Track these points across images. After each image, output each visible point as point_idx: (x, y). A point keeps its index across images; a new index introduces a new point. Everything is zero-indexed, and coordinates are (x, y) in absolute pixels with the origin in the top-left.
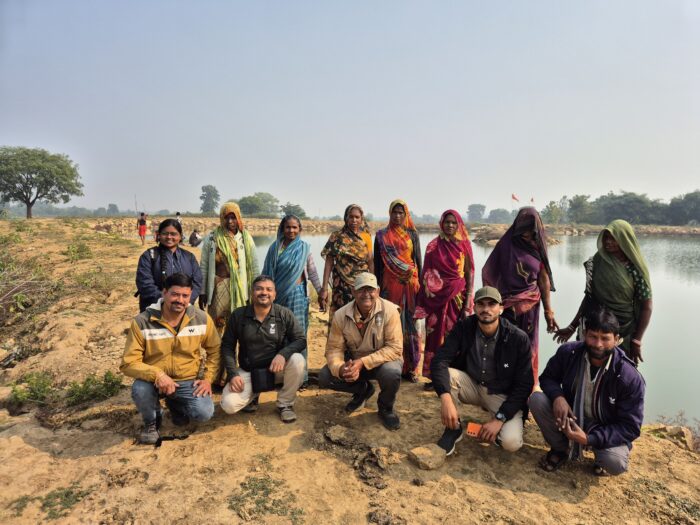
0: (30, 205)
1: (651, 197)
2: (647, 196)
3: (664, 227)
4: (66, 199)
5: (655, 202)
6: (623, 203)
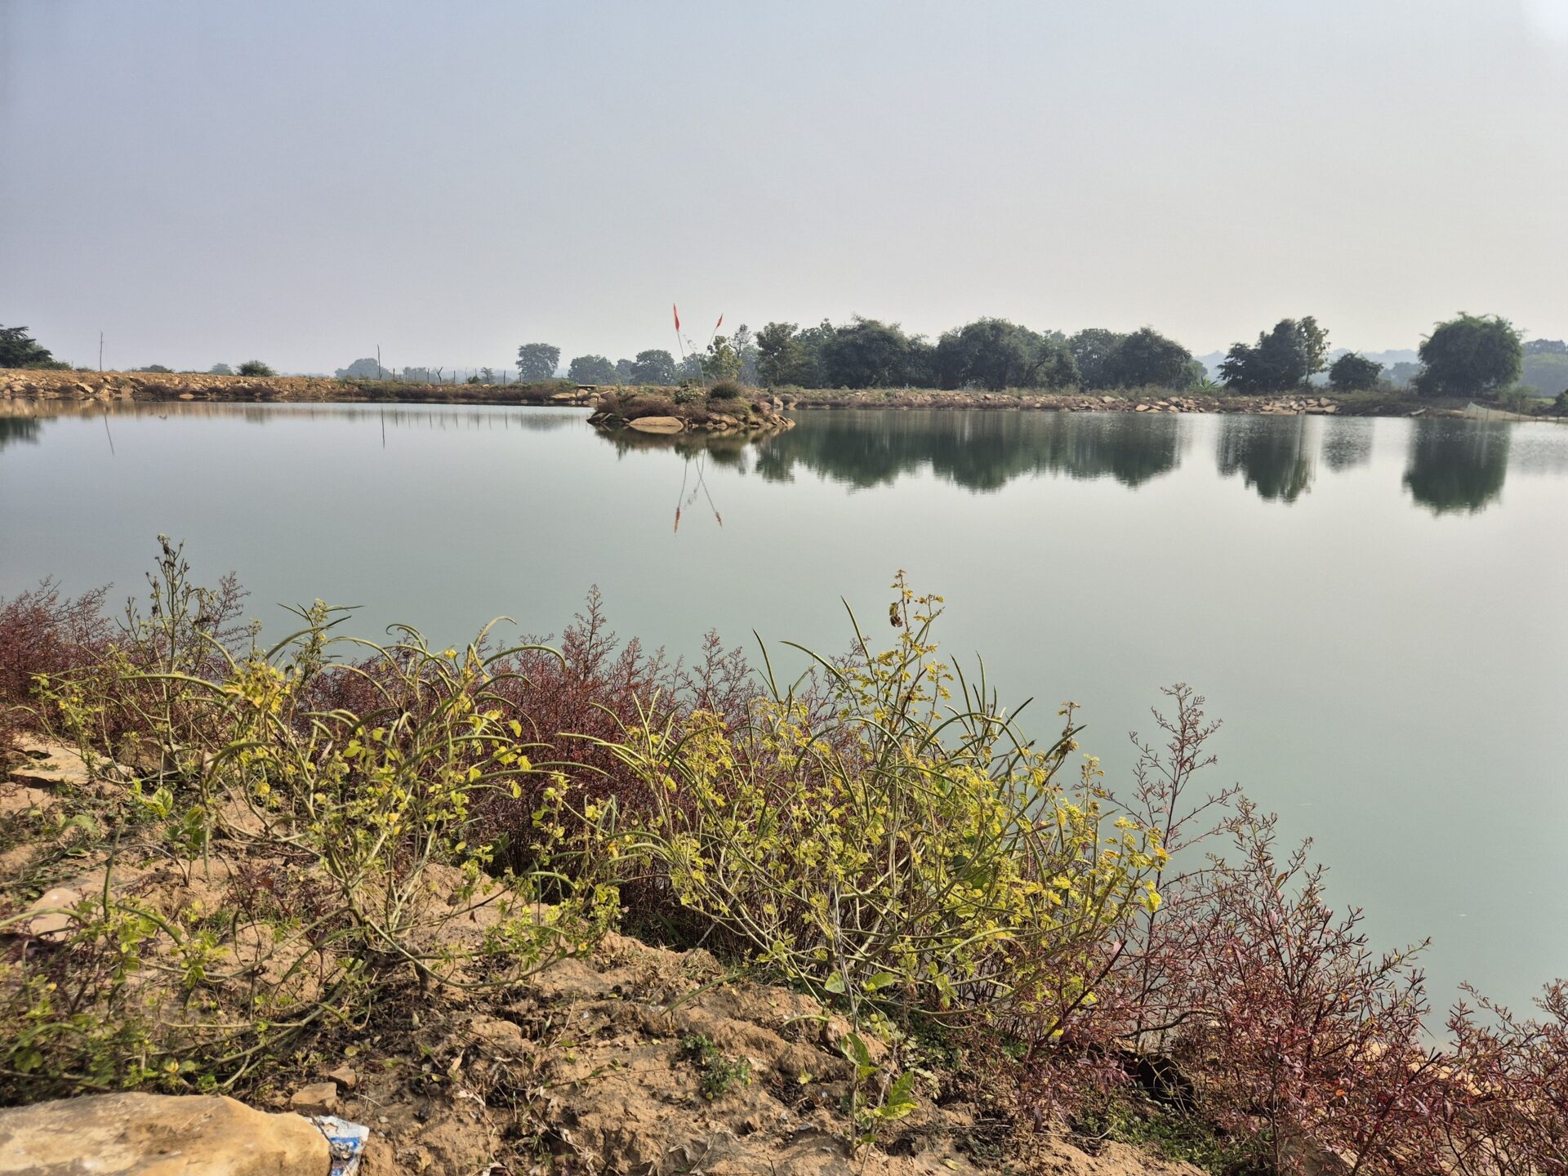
1: (908, 332)
2: (901, 329)
3: (935, 392)
5: (914, 342)
6: (860, 342)
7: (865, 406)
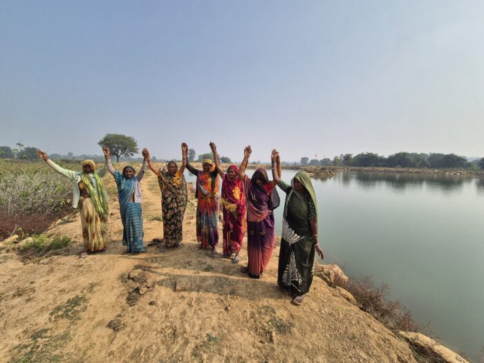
0: (118, 157)
4: (132, 155)
5: (381, 157)
6: (368, 157)
7: (367, 171)
